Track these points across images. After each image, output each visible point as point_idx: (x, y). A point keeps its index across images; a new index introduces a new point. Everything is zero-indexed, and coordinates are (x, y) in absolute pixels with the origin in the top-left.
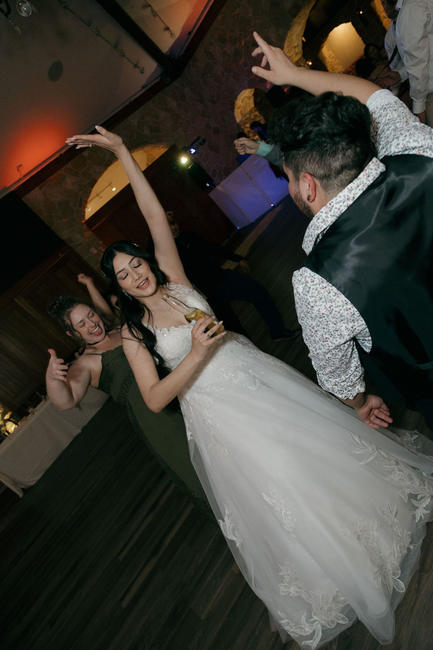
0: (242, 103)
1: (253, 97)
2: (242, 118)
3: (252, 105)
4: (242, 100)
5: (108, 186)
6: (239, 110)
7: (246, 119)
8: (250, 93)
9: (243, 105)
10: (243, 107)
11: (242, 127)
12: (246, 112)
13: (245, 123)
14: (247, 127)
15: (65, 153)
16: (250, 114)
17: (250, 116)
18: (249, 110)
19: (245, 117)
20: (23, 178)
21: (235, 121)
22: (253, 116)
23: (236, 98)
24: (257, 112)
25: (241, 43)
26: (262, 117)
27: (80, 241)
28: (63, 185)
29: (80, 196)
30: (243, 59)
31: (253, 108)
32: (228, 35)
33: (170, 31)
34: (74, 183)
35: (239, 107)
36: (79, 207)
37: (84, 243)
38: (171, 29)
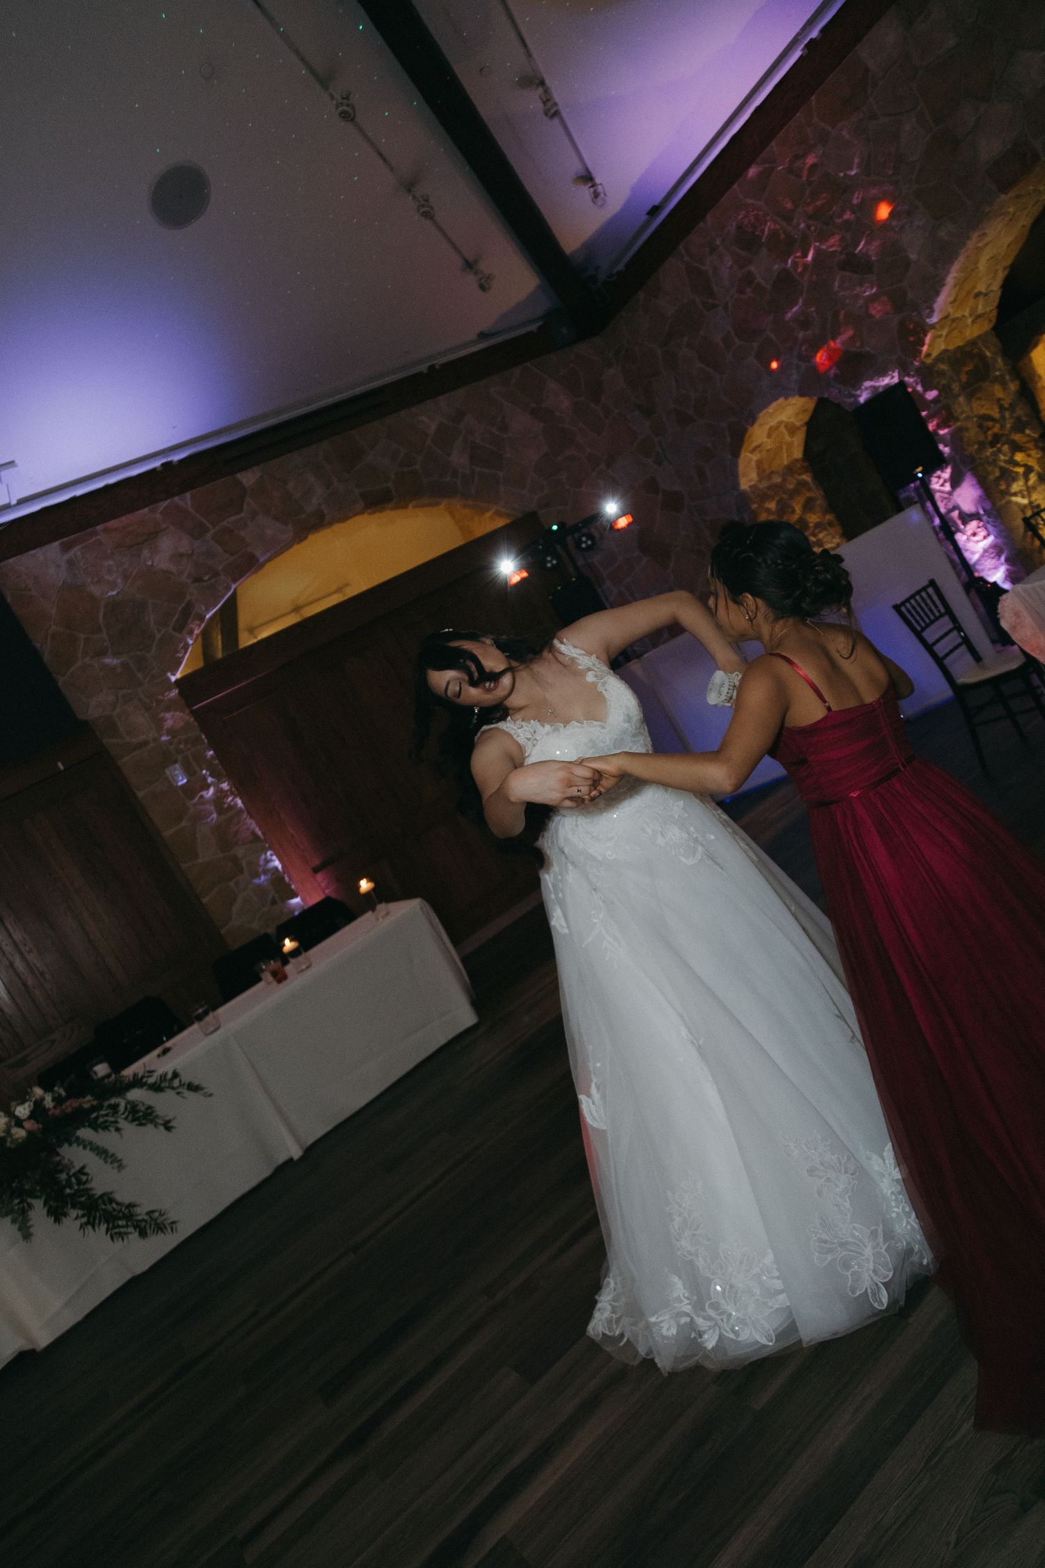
0: (769, 436)
1: (805, 429)
2: (760, 481)
3: (798, 452)
4: (770, 428)
6: (755, 457)
7: (769, 488)
8: (797, 412)
9: (769, 444)
10: (768, 451)
11: (754, 506)
12: (774, 468)
13: (764, 497)
14: (768, 510)
16: (784, 476)
17: (784, 480)
18: (785, 463)
19: (770, 479)
20: (15, 506)
21: (736, 485)
22: (796, 482)
23: (752, 419)
24: (809, 475)
25: (805, 255)
26: (822, 492)
27: (142, 738)
28: (146, 553)
29: (188, 597)
30: (800, 304)
31: (797, 460)
32: (769, 227)
33: (592, 186)
34: (181, 555)
35: (759, 446)
36: (175, 630)
37: (152, 745)
38: (598, 181)
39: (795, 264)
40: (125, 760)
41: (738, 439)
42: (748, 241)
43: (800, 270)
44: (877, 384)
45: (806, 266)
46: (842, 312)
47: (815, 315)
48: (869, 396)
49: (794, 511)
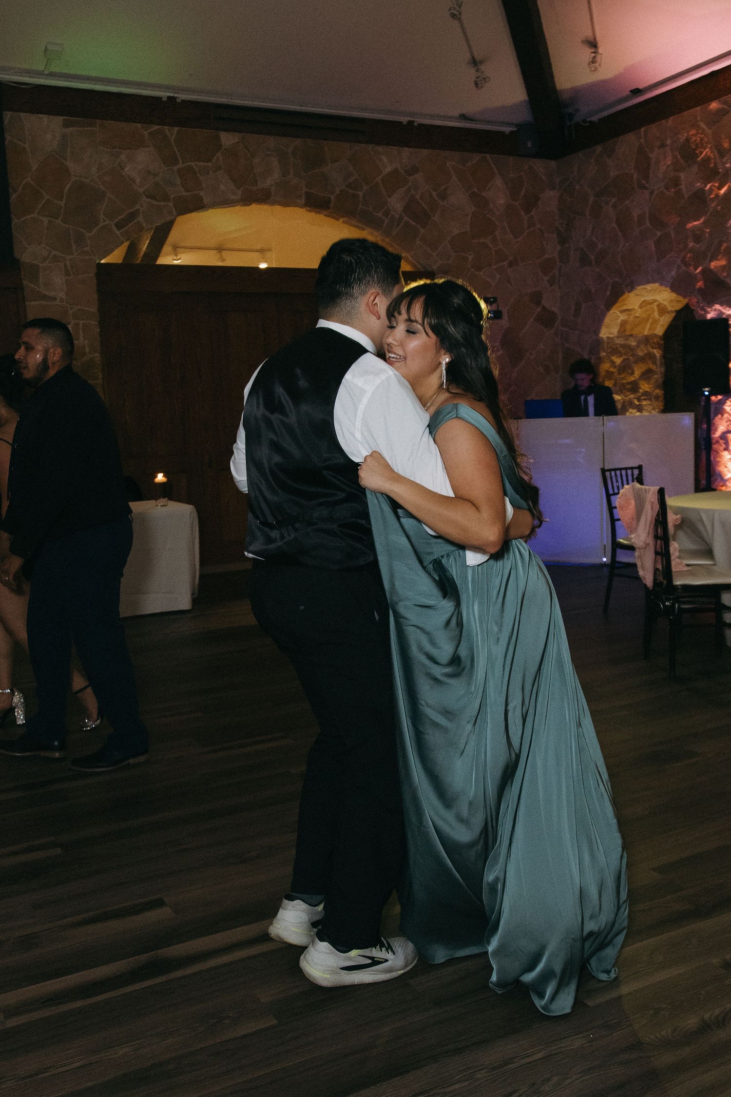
0: (641, 307)
1: (673, 315)
2: (618, 337)
3: (660, 331)
4: (644, 301)
5: (257, 251)
6: (623, 317)
7: (622, 346)
8: (672, 301)
9: (639, 313)
10: (636, 317)
11: (603, 354)
12: (634, 332)
13: (615, 351)
14: (613, 363)
15: (183, 101)
16: (639, 343)
17: (638, 346)
18: (646, 333)
19: (627, 340)
21: (597, 331)
22: (646, 352)
23: (631, 287)
24: (660, 352)
26: (663, 370)
27: (52, 294)
28: (123, 157)
29: (138, 207)
30: (701, 222)
31: (656, 336)
32: (707, 152)
33: (594, 53)
34: (149, 172)
35: (627, 310)
36: (117, 225)
37: (58, 302)
38: (600, 50)
39: (711, 190)
40: (33, 303)
41: (614, 297)
42: (688, 153)
43: (712, 196)
44: (724, 311)
45: (717, 196)
46: (725, 244)
47: (707, 235)
48: (714, 316)
49: (633, 373)
